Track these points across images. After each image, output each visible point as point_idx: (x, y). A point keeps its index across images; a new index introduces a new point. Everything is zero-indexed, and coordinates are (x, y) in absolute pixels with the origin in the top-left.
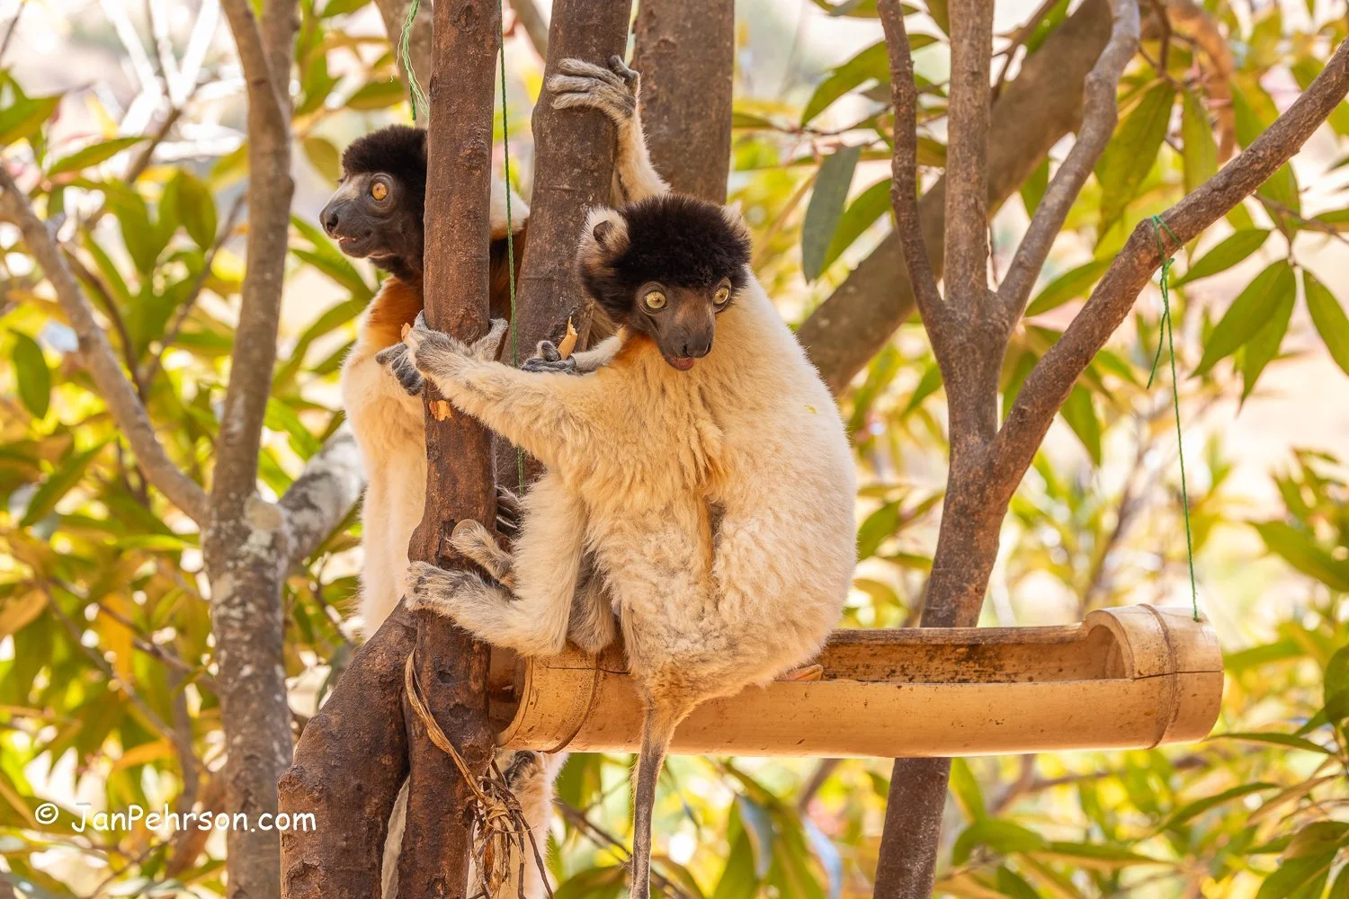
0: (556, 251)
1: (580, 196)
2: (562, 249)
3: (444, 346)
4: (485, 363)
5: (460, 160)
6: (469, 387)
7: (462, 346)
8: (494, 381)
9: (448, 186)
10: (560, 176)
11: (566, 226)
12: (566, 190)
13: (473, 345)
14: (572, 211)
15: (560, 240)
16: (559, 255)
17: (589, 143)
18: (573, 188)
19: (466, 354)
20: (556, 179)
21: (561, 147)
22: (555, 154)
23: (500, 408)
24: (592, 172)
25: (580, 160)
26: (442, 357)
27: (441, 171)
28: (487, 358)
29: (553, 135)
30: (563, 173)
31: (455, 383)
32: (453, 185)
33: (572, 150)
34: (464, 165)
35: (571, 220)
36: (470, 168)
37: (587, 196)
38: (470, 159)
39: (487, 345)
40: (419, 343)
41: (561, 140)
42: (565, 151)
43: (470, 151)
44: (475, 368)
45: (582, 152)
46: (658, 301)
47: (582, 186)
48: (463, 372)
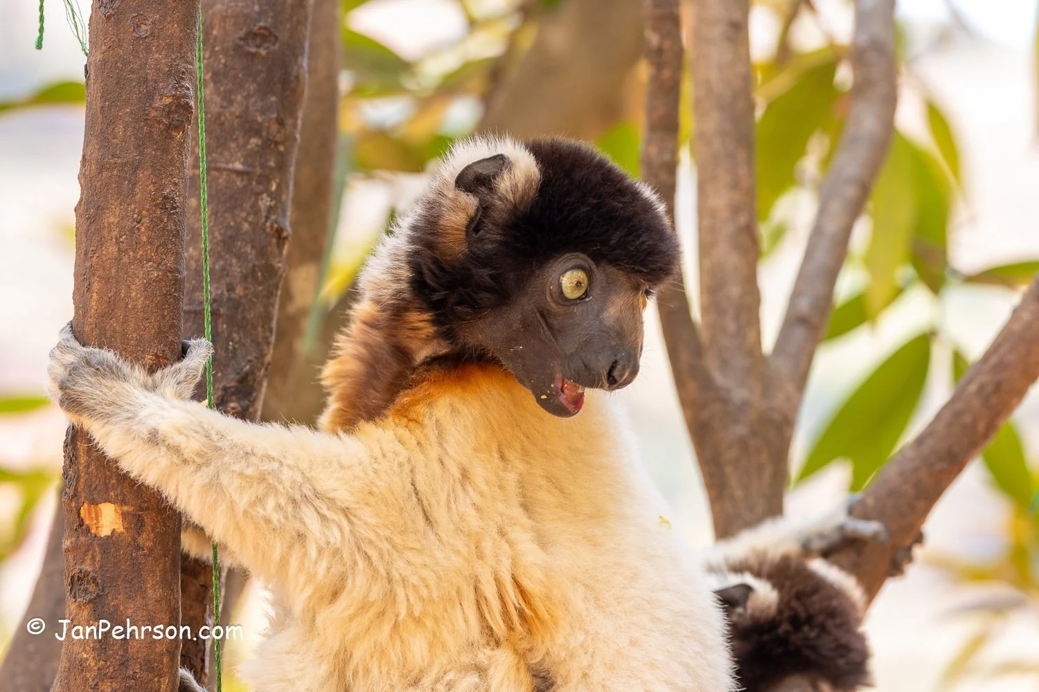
0: (223, 269)
1: (259, 183)
2: (231, 265)
3: (112, 372)
4: (177, 402)
5: (154, 114)
6: (154, 439)
7: (139, 374)
8: (197, 432)
9: (133, 155)
10: (229, 149)
11: (238, 227)
12: (238, 173)
13: (159, 374)
14: (247, 206)
15: (229, 251)
16: (228, 275)
17: (273, 99)
18: (249, 169)
19: (146, 387)
20: (221, 154)
21: (231, 102)
22: (220, 114)
23: (201, 478)
24: (277, 144)
25: (260, 125)
26: (105, 390)
27: (120, 130)
28: (180, 396)
29: (215, 83)
30: (233, 145)
31: (129, 431)
32: (141, 154)
33: (247, 107)
34: (159, 122)
35: (246, 220)
36: (169, 127)
37: (269, 181)
38: (170, 112)
39: (181, 377)
40: (66, 367)
41: (230, 92)
42: (236, 109)
43: (170, 100)
44: (163, 409)
45: (263, 111)
46: (579, 284)
47: (263, 166)
48: (143, 414)
